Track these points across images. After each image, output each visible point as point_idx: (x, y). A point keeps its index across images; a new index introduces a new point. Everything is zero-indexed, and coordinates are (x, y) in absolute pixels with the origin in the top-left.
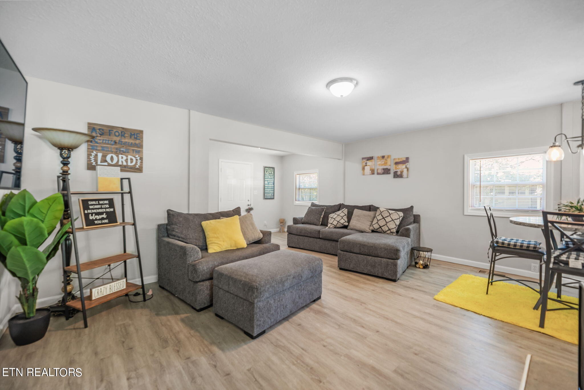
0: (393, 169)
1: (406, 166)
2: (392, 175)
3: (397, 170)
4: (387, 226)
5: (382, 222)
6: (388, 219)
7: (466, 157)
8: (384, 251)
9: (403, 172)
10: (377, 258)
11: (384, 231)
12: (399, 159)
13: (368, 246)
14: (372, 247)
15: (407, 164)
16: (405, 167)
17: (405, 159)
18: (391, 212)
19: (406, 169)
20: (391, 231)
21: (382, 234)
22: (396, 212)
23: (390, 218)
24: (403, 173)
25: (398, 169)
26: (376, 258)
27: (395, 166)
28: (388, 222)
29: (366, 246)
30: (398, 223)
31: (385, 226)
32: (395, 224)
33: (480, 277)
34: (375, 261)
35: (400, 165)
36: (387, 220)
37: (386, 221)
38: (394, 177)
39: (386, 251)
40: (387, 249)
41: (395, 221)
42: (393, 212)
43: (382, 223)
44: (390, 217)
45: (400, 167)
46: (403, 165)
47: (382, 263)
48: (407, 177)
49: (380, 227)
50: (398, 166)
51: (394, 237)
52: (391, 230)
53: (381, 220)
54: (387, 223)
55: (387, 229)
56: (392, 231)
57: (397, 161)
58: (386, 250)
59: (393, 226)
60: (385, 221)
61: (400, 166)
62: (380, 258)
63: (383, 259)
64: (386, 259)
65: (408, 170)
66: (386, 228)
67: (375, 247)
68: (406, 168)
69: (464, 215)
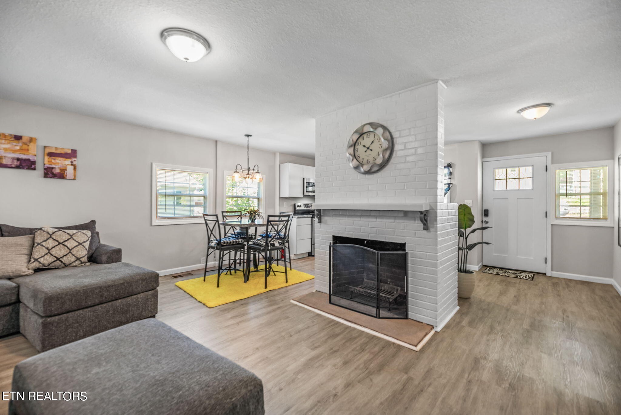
0: (42, 161)
1: (72, 162)
2: (40, 171)
3: (53, 166)
4: (73, 255)
5: (59, 249)
6: (71, 244)
7: (154, 166)
8: (142, 283)
9: (66, 170)
10: (131, 297)
11: (67, 264)
12: (56, 148)
13: (115, 285)
14: (123, 284)
15: (73, 159)
16: (70, 163)
17: (70, 152)
18: (71, 232)
19: (72, 167)
20: (80, 261)
21: (63, 269)
22: (81, 232)
23: (73, 241)
24: (66, 172)
25: (55, 164)
26: (128, 298)
27: (48, 159)
28: (73, 248)
29: (113, 286)
30: (87, 247)
31: (67, 256)
32: (85, 249)
33: (183, 281)
34: (129, 303)
35: (59, 158)
36: (68, 246)
37: (68, 248)
38: (46, 175)
39: (144, 283)
40: (146, 279)
41: (84, 244)
42: (75, 231)
43: (59, 252)
44: (73, 239)
45: (58, 161)
46: (65, 160)
47: (139, 301)
48: (74, 179)
49: (58, 259)
50: (55, 159)
51: (87, 268)
52: (81, 259)
53: (56, 248)
54: (70, 250)
55: (74, 259)
56: (83, 261)
57: (53, 151)
58: (144, 281)
59: (82, 253)
60: (66, 248)
61: (60, 160)
62: (135, 296)
63: (139, 295)
64: (144, 293)
65: (75, 168)
66: (70, 258)
67: (128, 283)
68: (72, 165)
69: (151, 225)
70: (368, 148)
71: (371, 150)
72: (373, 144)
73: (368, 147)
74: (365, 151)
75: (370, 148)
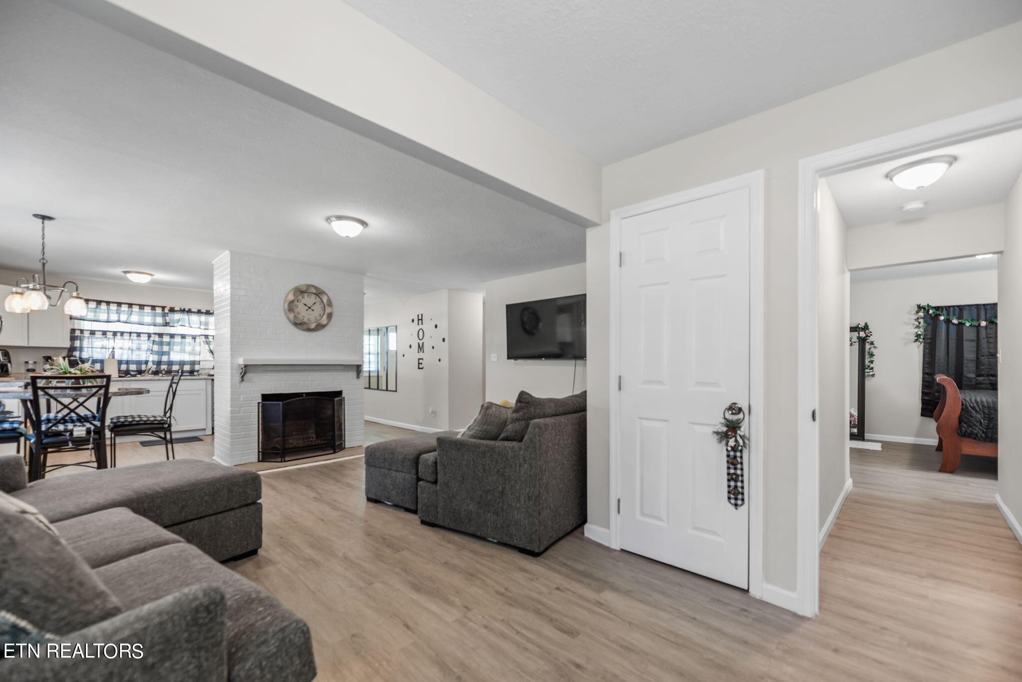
70: (309, 308)
71: (313, 310)
72: (314, 305)
73: (309, 306)
74: (307, 310)
75: (312, 308)
